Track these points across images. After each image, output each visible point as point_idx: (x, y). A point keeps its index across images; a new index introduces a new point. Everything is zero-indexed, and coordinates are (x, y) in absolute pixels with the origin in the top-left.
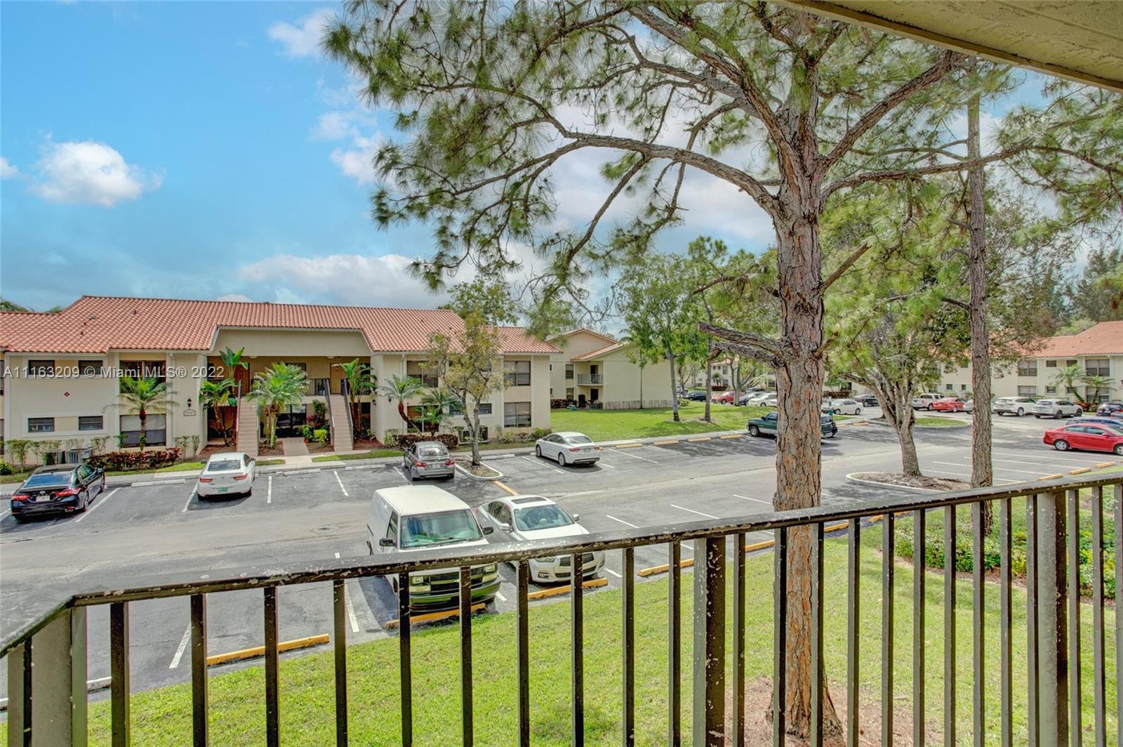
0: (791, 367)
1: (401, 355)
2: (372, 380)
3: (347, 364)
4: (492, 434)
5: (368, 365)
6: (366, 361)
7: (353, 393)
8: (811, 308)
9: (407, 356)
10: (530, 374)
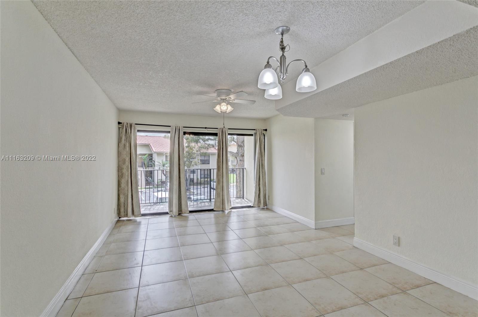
0: (238, 158)
1: (163, 153)
2: (153, 162)
3: (144, 156)
4: (195, 181)
5: (152, 157)
6: (151, 155)
7: (146, 166)
8: (241, 146)
9: (166, 154)
10: (209, 160)
